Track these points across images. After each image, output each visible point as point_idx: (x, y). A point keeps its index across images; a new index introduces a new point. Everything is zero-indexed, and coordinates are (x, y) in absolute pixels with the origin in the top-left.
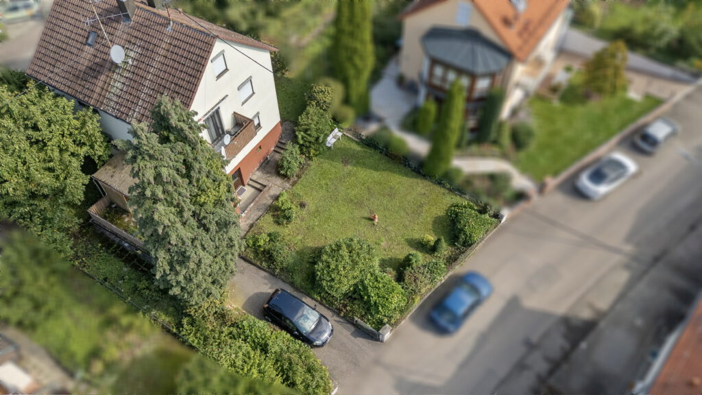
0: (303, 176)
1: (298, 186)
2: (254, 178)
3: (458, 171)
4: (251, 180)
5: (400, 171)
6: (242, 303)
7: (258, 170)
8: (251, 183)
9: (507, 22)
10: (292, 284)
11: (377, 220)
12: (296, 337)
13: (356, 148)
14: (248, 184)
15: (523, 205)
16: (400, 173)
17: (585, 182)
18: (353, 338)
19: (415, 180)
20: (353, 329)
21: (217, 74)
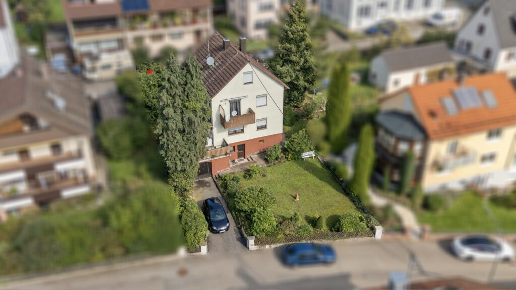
0: (277, 165)
1: (270, 168)
2: (252, 156)
3: (368, 198)
4: (250, 157)
5: (334, 186)
6: (198, 200)
7: (257, 154)
8: (249, 159)
9: (432, 114)
10: (227, 204)
11: (298, 199)
12: (207, 220)
13: (319, 165)
14: (248, 159)
15: (399, 236)
16: (334, 187)
17: (457, 243)
18: (236, 240)
19: (340, 194)
20: (239, 236)
21: (245, 82)
